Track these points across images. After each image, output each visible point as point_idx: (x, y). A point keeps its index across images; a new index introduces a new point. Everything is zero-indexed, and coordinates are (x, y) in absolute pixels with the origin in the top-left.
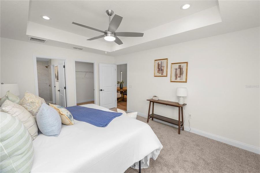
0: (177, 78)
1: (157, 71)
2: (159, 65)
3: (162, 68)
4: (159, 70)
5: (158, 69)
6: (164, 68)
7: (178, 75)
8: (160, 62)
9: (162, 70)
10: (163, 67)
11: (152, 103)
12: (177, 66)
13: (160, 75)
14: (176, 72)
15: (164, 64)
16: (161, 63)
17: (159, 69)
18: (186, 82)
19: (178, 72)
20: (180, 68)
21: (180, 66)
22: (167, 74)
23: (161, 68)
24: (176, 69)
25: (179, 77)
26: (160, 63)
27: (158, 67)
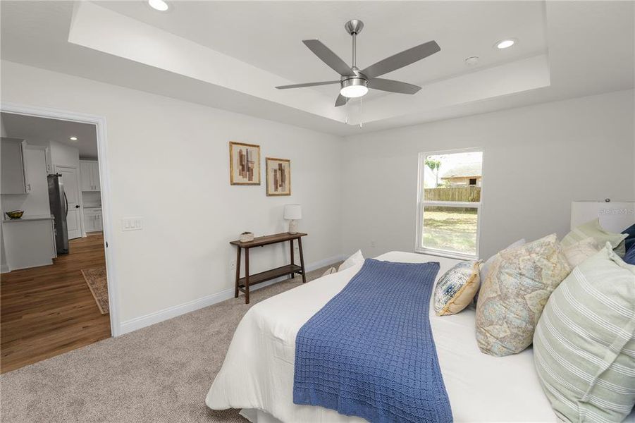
0: (277, 188)
1: (238, 171)
2: (241, 156)
3: (250, 165)
4: (243, 170)
5: (241, 167)
6: (255, 165)
7: (279, 183)
8: (244, 149)
9: (250, 170)
10: (252, 163)
11: (243, 251)
12: (274, 165)
13: (246, 181)
14: (275, 176)
15: (254, 158)
16: (247, 152)
17: (243, 166)
18: (289, 194)
19: (278, 176)
20: (281, 168)
21: (280, 165)
22: (259, 180)
23: (247, 164)
24: (275, 171)
25: (281, 186)
26: (244, 153)
27: (241, 161)
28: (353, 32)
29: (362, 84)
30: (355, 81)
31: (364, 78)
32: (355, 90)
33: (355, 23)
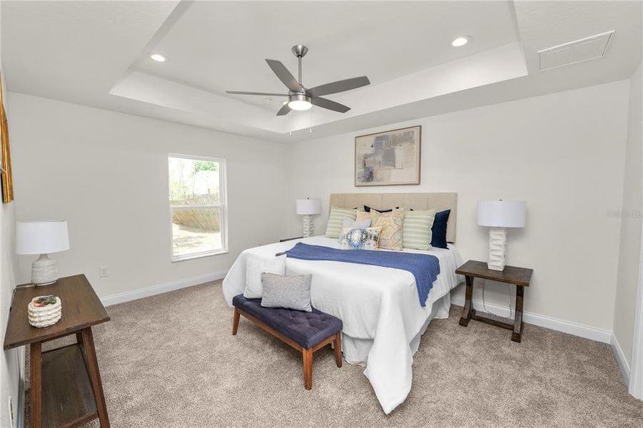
28: (300, 55)
29: (307, 100)
30: (301, 97)
31: (309, 95)
32: (301, 105)
33: (300, 47)
